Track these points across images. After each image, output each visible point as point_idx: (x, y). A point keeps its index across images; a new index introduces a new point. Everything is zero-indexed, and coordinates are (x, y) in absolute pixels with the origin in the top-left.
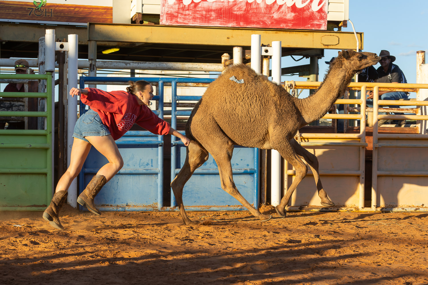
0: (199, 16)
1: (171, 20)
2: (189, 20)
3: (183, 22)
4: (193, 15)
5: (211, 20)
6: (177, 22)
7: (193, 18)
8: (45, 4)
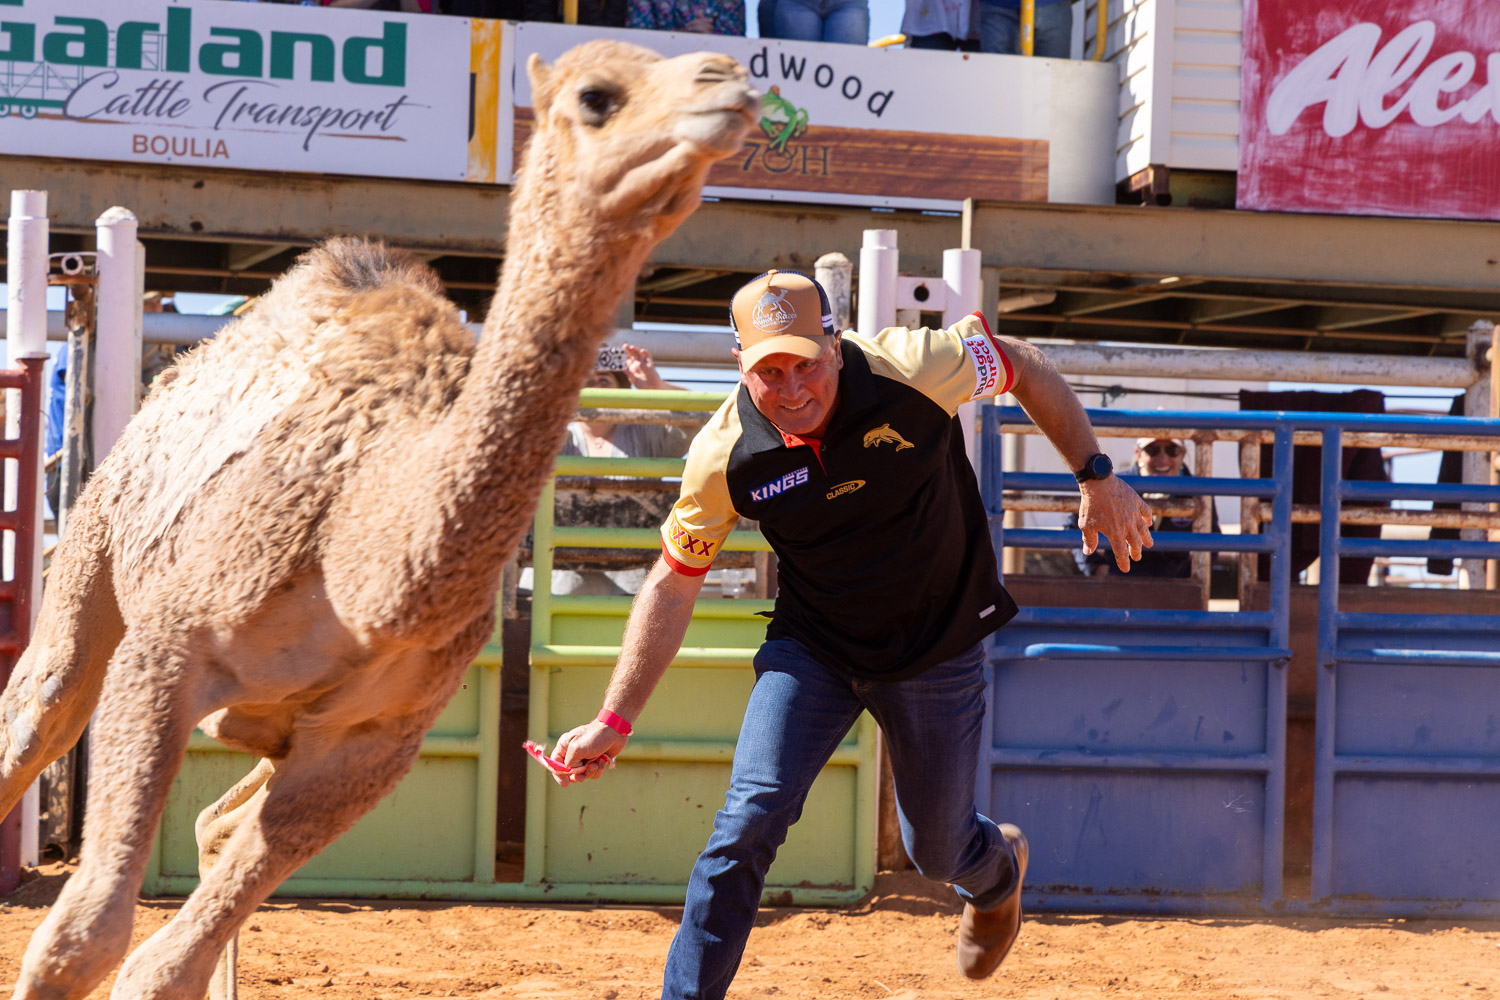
0: (1383, 179)
1: (1279, 192)
2: (1344, 195)
3: (1322, 199)
4: (1360, 173)
5: (1426, 193)
6: (1301, 200)
7: (1361, 186)
8: (801, 128)
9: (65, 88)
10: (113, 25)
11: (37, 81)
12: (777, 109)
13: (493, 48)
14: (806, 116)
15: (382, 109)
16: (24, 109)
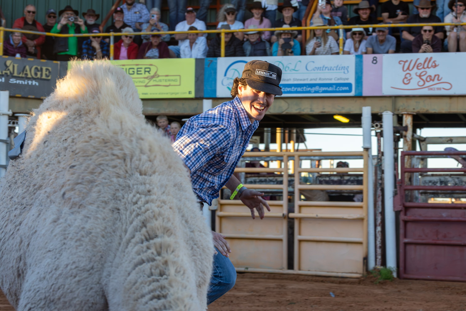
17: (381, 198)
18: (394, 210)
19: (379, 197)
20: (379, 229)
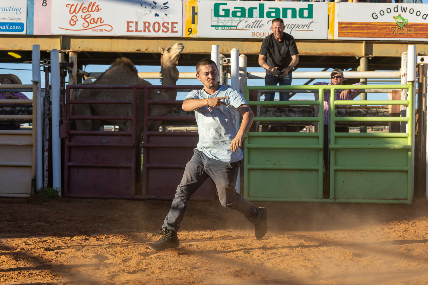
8: (406, 23)
9: (236, 23)
10: (247, 9)
11: (230, 22)
12: (400, 19)
13: (333, 9)
14: (408, 21)
15: (308, 24)
16: (228, 28)
17: (48, 126)
18: (60, 138)
19: (47, 125)
20: (46, 154)
